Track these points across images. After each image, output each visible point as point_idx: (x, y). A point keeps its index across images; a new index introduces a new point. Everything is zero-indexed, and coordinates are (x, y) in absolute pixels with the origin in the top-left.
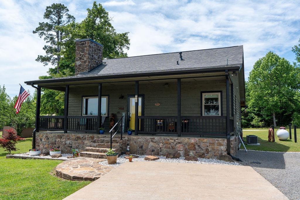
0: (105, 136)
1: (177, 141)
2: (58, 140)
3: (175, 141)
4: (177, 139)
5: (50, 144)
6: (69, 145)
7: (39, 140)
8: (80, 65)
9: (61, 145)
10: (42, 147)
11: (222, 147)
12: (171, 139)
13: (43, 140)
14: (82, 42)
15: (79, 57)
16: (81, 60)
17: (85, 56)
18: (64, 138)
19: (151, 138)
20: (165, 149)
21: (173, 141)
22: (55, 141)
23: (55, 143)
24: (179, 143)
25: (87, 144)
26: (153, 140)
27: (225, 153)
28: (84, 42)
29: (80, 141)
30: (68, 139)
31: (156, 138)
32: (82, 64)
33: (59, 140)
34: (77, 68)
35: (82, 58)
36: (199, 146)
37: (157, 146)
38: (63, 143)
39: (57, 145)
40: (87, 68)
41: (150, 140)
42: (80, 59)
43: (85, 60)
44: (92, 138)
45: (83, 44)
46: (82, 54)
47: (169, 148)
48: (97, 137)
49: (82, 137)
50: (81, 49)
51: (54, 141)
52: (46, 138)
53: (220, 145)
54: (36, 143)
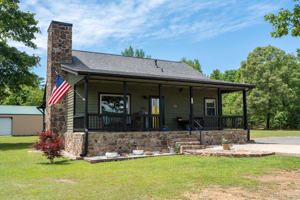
0: (170, 132)
1: (222, 133)
2: (119, 140)
3: (221, 133)
4: (222, 132)
5: (109, 146)
6: (134, 144)
7: (93, 141)
8: (59, 53)
9: (123, 145)
10: (98, 149)
11: (245, 135)
12: (219, 132)
13: (99, 142)
14: (62, 26)
15: (58, 43)
16: (61, 47)
17: (67, 44)
18: (127, 138)
19: (206, 133)
20: (215, 140)
21: (220, 134)
22: (116, 141)
23: (116, 144)
24: (223, 135)
25: (153, 141)
26: (207, 133)
27: (247, 139)
28: (65, 27)
29: (145, 139)
30: (132, 138)
31: (210, 132)
32: (62, 52)
33: (121, 139)
34: (55, 56)
35: (63, 45)
36: (234, 136)
37: (210, 138)
38: (127, 142)
39: (118, 146)
40: (69, 58)
41: (205, 133)
42: (60, 45)
43: (67, 48)
44: (158, 135)
45: (63, 29)
46: (63, 40)
47: (217, 139)
48: (163, 134)
49: (148, 135)
50: (60, 34)
51: (114, 141)
52: (103, 139)
53: (244, 134)
54: (89, 145)
